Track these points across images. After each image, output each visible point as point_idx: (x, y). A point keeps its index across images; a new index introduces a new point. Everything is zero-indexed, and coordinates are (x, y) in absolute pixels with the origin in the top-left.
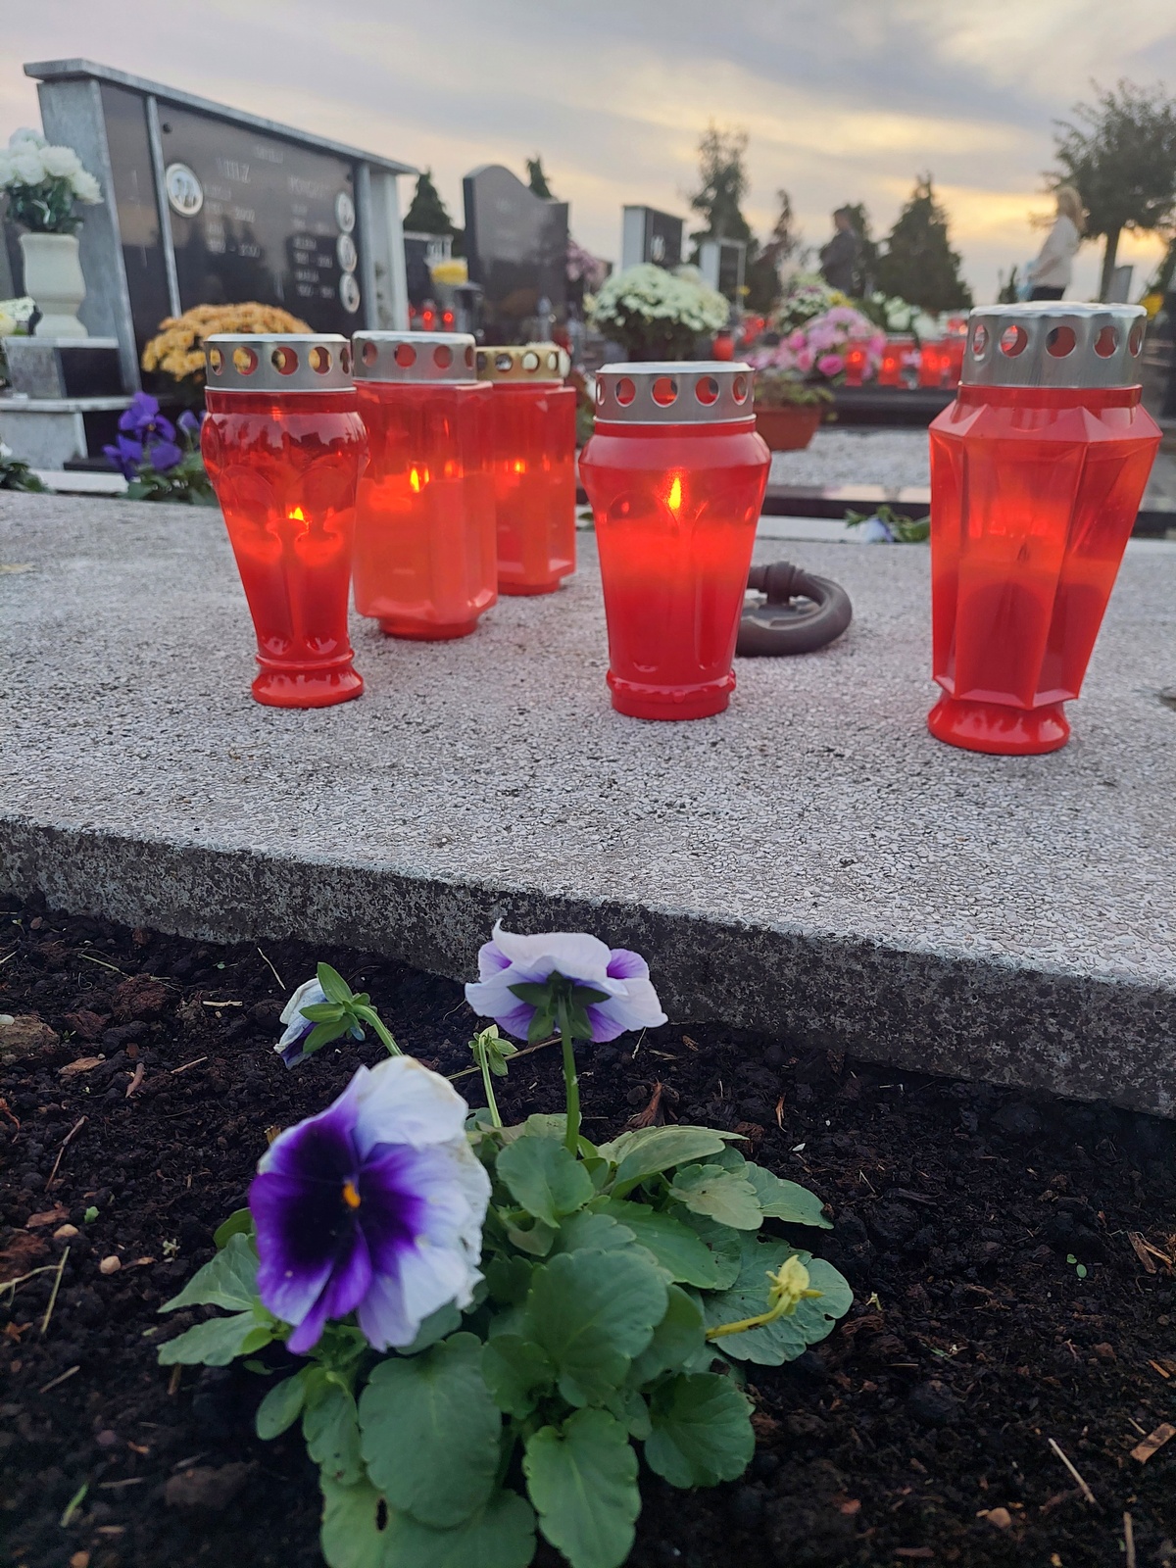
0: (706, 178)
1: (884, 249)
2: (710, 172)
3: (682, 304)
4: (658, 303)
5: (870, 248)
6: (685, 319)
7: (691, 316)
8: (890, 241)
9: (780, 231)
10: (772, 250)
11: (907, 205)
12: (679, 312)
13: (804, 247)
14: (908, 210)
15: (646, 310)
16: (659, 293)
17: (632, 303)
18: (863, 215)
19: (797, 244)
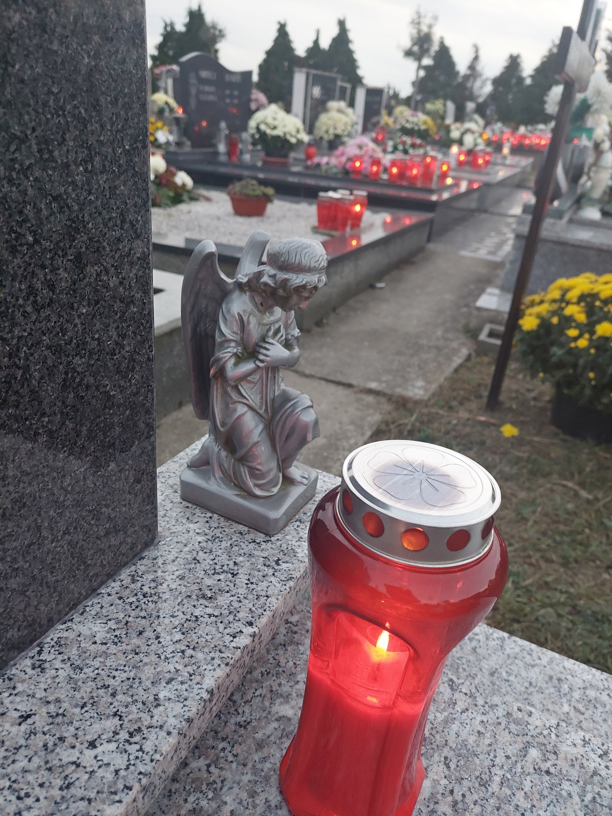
0: (412, 39)
1: (528, 81)
2: (416, 35)
3: (287, 129)
4: (275, 128)
5: (521, 80)
6: (288, 137)
7: (291, 136)
8: (532, 77)
9: (472, 67)
10: (467, 78)
11: (545, 57)
12: (285, 134)
13: (484, 77)
14: (545, 59)
15: (269, 131)
16: (276, 123)
17: (263, 127)
18: (519, 60)
19: (480, 75)
